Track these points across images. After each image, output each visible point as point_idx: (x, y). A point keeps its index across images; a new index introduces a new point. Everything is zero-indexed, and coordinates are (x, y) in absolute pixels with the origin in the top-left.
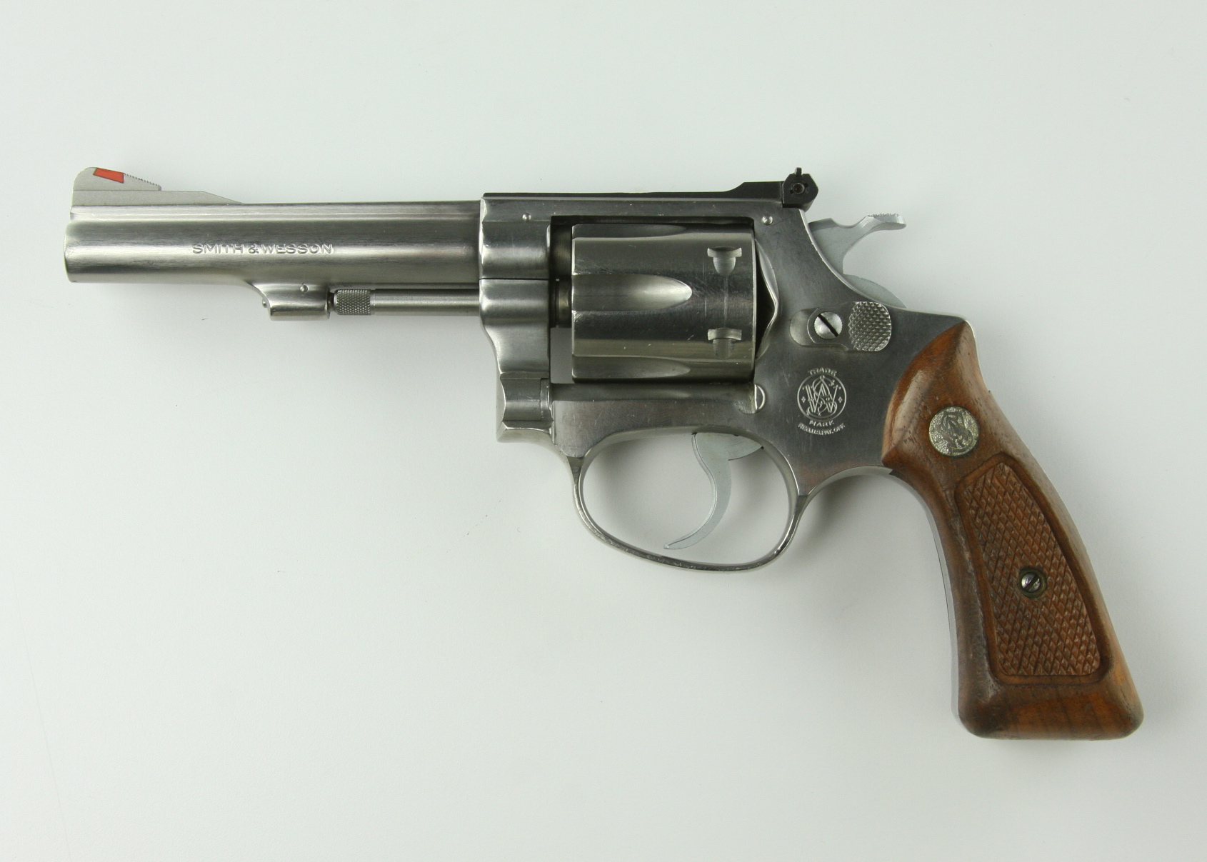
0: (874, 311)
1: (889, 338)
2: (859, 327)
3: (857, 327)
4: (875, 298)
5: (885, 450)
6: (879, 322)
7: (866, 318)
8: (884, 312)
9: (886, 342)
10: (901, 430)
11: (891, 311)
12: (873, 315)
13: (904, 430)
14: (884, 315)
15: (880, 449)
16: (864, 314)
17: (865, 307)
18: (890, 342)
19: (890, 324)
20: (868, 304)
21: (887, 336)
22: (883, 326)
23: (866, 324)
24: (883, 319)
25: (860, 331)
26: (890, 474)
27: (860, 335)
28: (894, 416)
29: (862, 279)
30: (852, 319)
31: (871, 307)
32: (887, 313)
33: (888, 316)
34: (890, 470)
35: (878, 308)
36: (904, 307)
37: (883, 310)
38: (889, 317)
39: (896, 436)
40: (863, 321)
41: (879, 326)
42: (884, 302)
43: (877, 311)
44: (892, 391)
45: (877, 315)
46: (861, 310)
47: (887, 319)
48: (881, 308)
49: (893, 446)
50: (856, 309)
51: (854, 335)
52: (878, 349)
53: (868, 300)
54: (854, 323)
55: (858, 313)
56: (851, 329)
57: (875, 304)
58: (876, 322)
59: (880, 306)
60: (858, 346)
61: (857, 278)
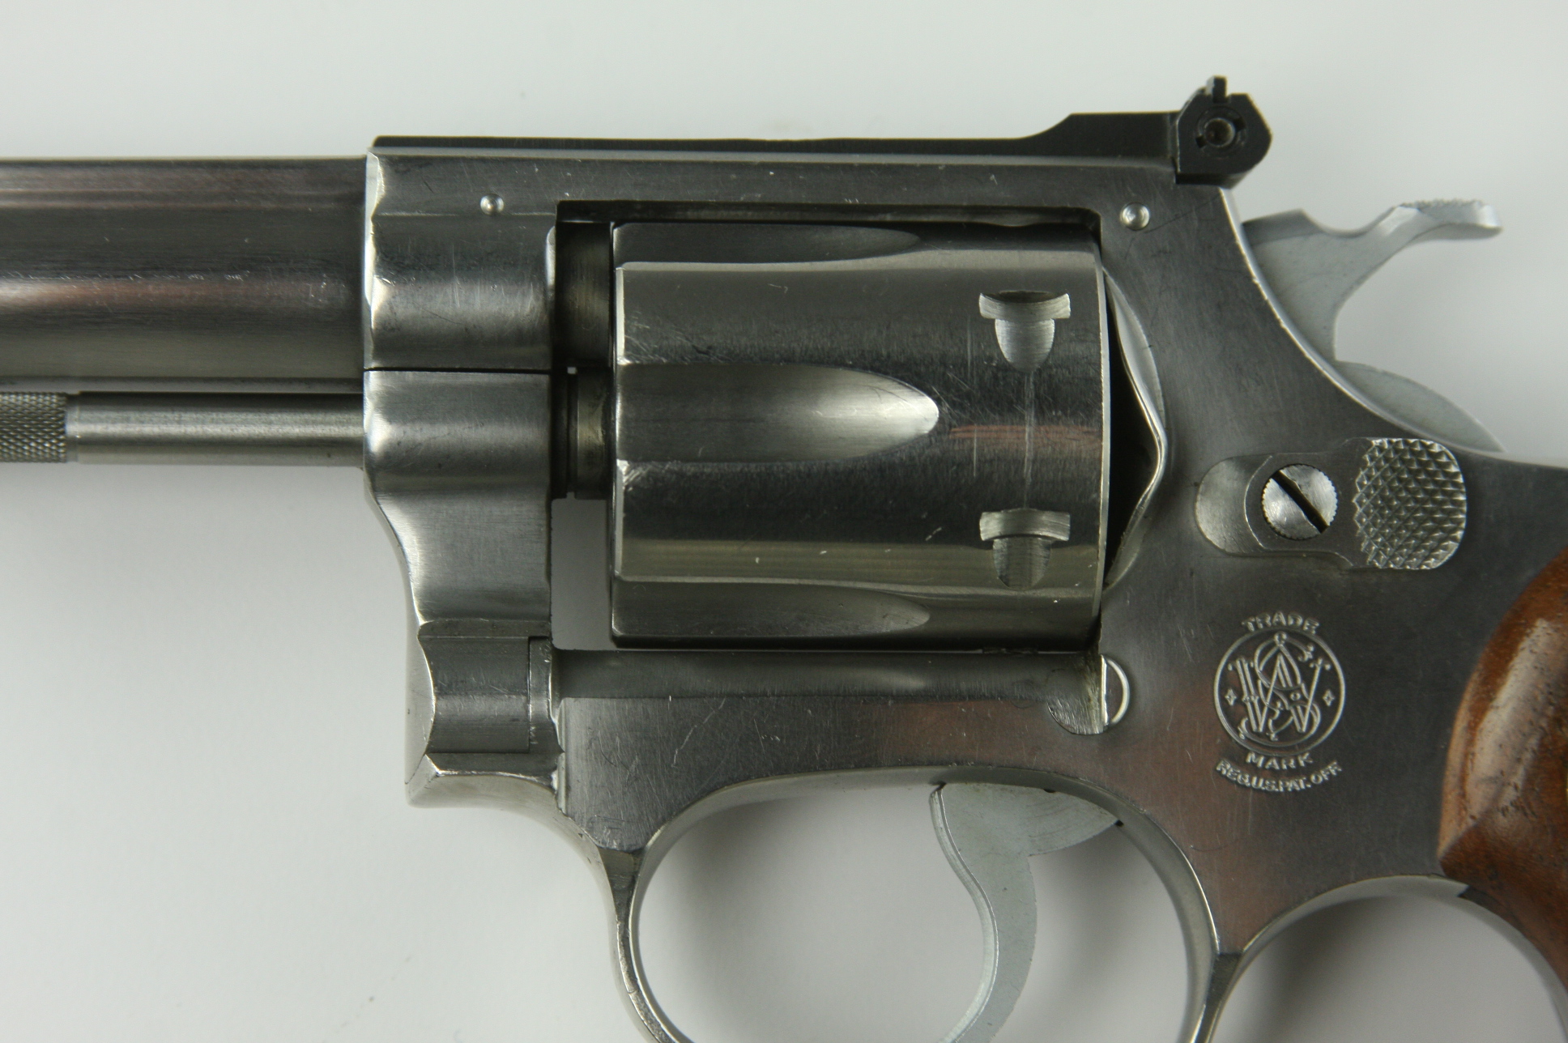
0: (1420, 463)
1: (1459, 534)
2: (1382, 505)
3: (1376, 506)
4: (1420, 426)
5: (1450, 832)
6: (1434, 492)
7: (1400, 480)
8: (1447, 465)
9: (1453, 546)
10: (1491, 780)
11: (1464, 461)
12: (1418, 472)
13: (1499, 781)
14: (1446, 474)
15: (1433, 830)
16: (1393, 470)
17: (1397, 451)
18: (1464, 544)
19: (1462, 498)
20: (1406, 443)
21: (1455, 530)
22: (1443, 502)
23: (1398, 499)
24: (1444, 484)
25: (1382, 516)
26: (1462, 896)
27: (1383, 527)
28: (1471, 742)
29: (1385, 374)
30: (1361, 485)
31: (1413, 453)
32: (1454, 469)
33: (1456, 475)
34: (1462, 887)
35: (1431, 455)
36: (1496, 449)
37: (1444, 459)
38: (1461, 480)
39: (1478, 799)
40: (1391, 489)
41: (1434, 502)
42: (1444, 436)
43: (1427, 464)
44: (1466, 676)
45: (1428, 473)
46: (1387, 460)
47: (1456, 485)
48: (1440, 454)
49: (1471, 822)
50: (1372, 458)
51: (1367, 528)
52: (1433, 563)
53: (1407, 435)
54: (1368, 496)
55: (1378, 468)
56: (1359, 510)
57: (1423, 445)
58: (1426, 491)
59: (1436, 449)
60: (1377, 556)
61: (1372, 370)
